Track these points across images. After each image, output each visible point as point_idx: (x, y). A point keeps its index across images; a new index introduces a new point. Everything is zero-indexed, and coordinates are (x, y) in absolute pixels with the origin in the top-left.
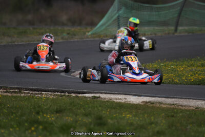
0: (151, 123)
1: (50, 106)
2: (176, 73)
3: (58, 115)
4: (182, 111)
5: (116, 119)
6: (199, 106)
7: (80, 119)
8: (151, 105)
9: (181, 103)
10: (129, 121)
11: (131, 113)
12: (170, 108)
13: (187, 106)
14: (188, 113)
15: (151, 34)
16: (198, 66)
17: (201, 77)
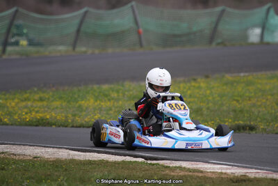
2: (6, 109)
4: (15, 162)
6: (38, 155)
9: (13, 151)
13: (22, 155)
14: (24, 164)
16: (35, 100)
17: (39, 116)
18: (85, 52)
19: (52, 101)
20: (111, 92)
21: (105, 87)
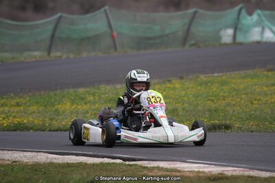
6: (17, 159)
13: (1, 160)
14: (3, 169)
16: (12, 106)
17: (16, 121)
18: (60, 57)
19: (29, 106)
20: (87, 96)
21: (81, 90)
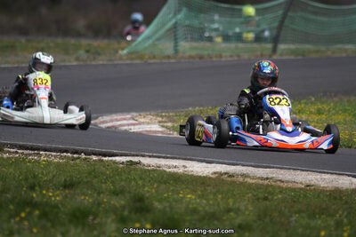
0: (229, 211)
1: (54, 176)
3: (67, 191)
4: (282, 190)
5: (168, 201)
6: (313, 183)
7: (105, 200)
8: (229, 179)
9: (280, 177)
10: (190, 206)
11: (194, 191)
12: (262, 185)
13: (292, 182)
14: (293, 194)
15: (231, 56)
16: (311, 113)
19: (334, 114)
